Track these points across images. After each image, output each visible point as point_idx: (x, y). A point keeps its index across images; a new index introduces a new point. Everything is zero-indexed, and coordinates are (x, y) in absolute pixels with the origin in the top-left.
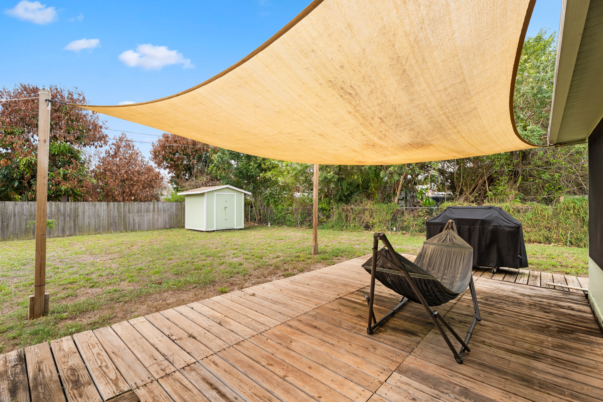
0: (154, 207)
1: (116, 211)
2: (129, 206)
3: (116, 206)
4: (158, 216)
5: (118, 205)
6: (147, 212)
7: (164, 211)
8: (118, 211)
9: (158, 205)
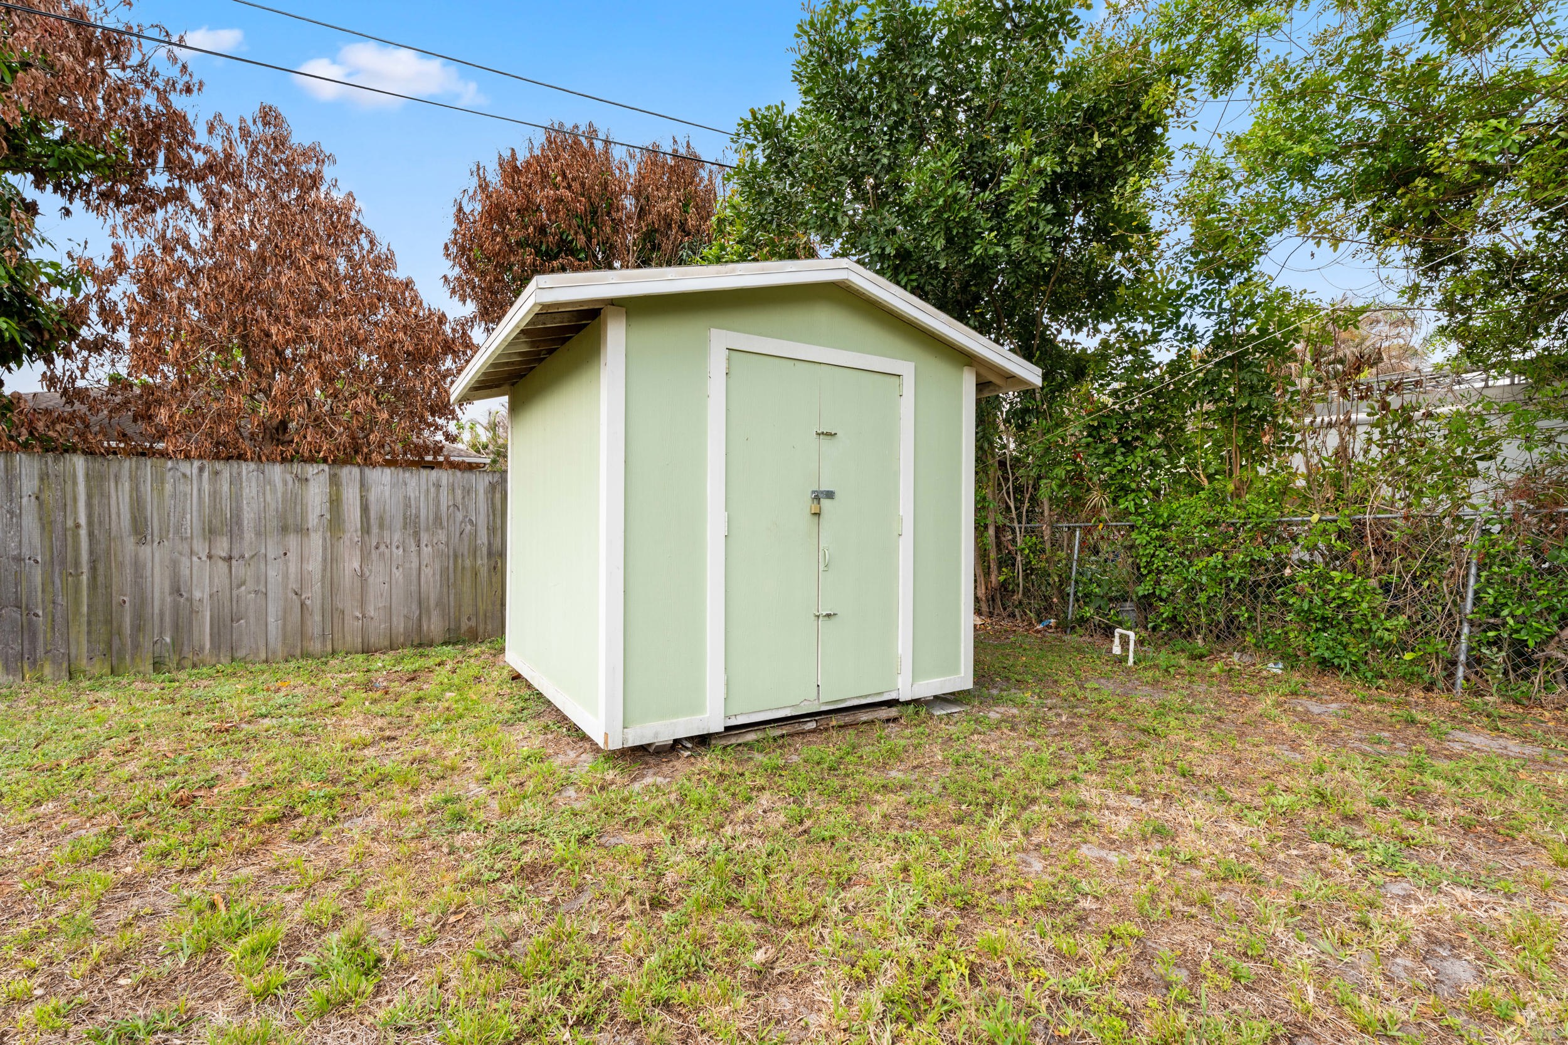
0: (335, 503)
1: (30, 521)
2: (136, 488)
3: (28, 484)
4: (365, 558)
5: (44, 477)
6: (284, 529)
7: (412, 525)
8: (46, 524)
9: (363, 486)
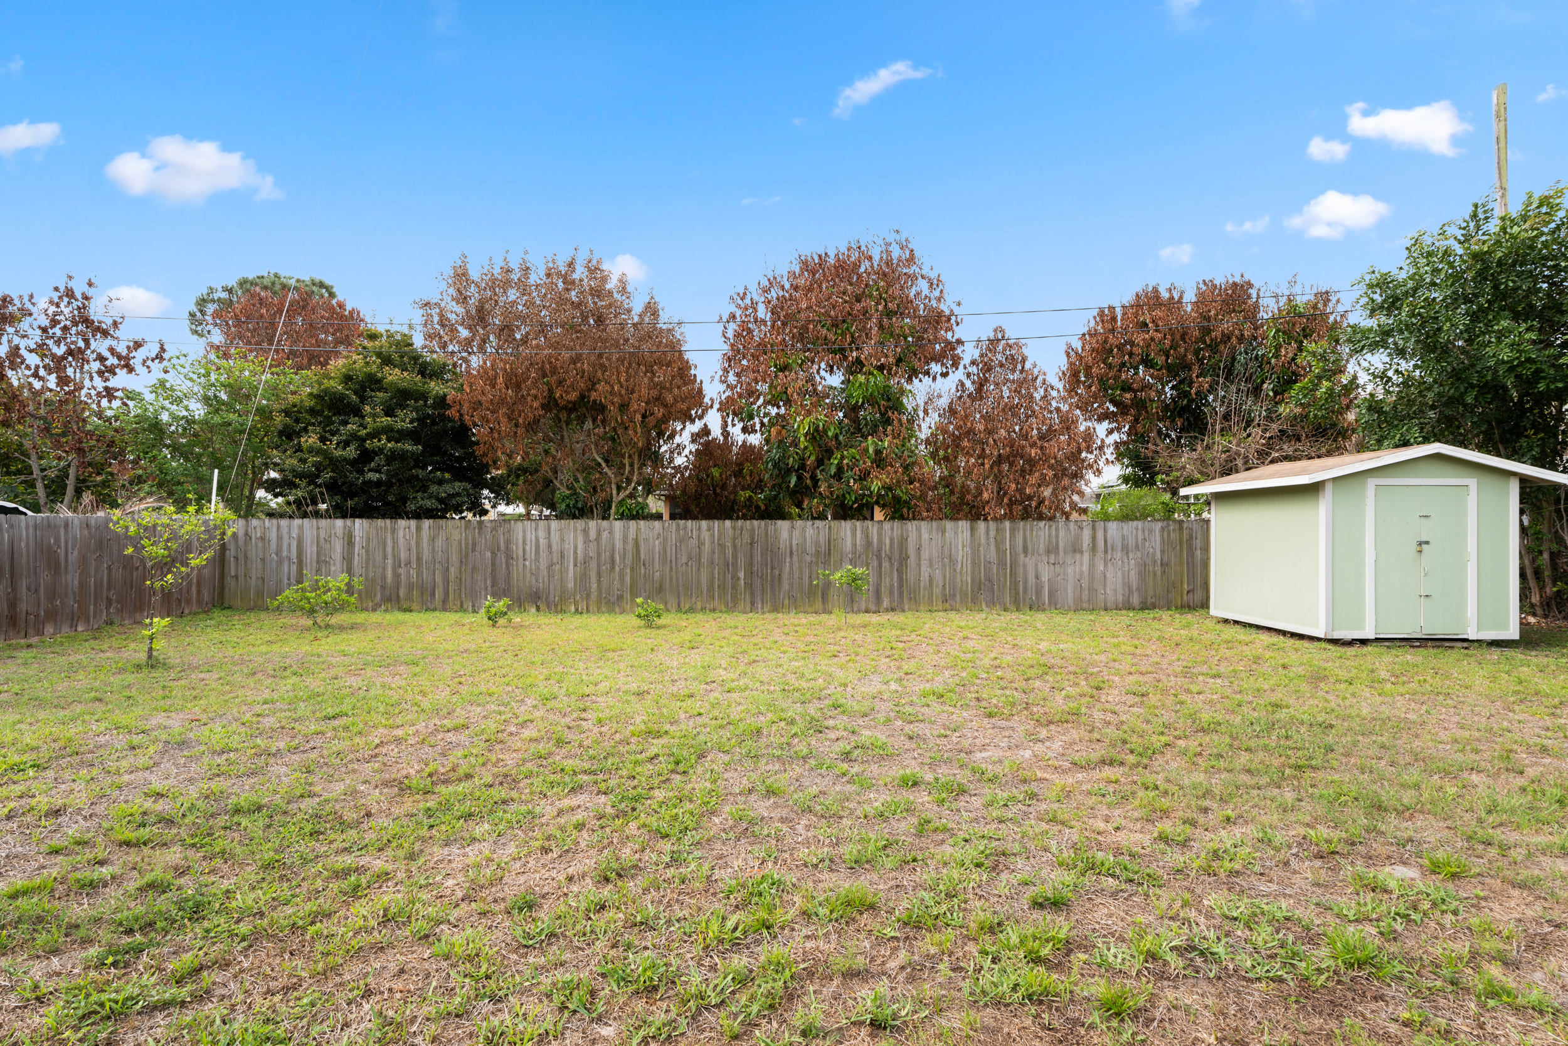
0: (1094, 538)
1: (993, 547)
2: (1024, 534)
3: (992, 533)
4: (1106, 565)
5: (997, 530)
6: (1074, 551)
7: (1125, 549)
8: (998, 549)
9: (1105, 530)
